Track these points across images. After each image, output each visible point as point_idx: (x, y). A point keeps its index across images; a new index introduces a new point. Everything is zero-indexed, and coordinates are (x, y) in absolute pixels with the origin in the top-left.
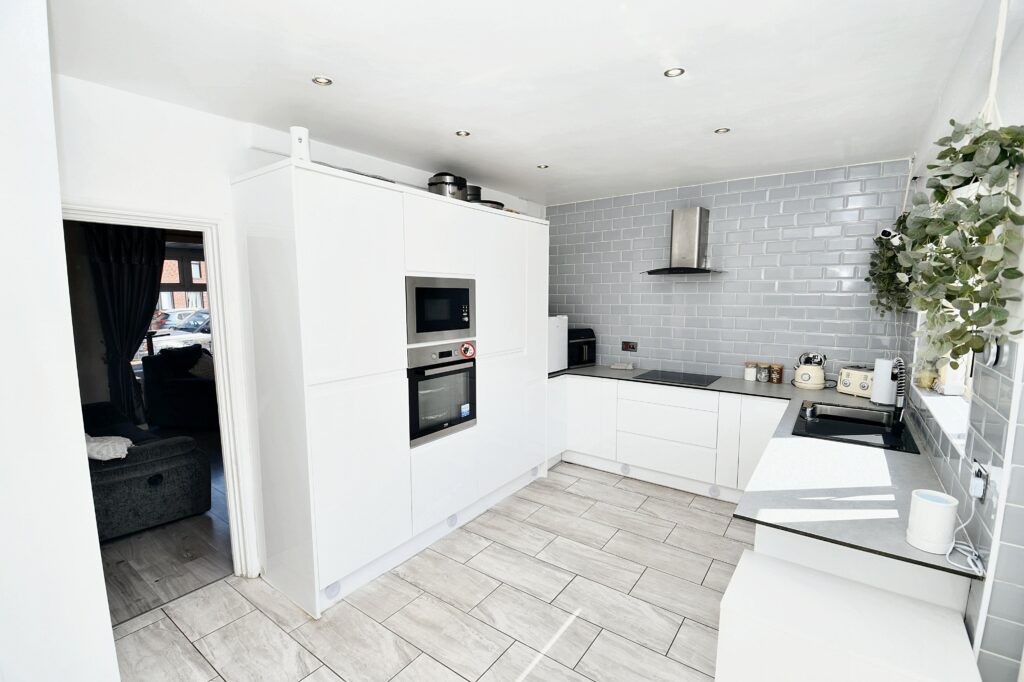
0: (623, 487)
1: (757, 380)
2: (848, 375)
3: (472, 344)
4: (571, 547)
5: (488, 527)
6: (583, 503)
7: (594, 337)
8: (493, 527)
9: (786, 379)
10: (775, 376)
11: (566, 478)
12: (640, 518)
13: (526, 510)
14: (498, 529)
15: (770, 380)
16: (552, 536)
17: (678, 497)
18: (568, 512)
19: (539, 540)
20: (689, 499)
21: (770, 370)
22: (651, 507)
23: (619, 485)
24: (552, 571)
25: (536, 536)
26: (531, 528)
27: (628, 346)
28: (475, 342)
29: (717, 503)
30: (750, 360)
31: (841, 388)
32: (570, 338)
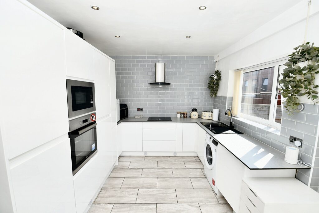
0: (147, 160)
1: (180, 117)
2: (205, 114)
3: (95, 114)
4: (146, 192)
5: (107, 197)
6: (139, 171)
7: (127, 107)
8: (110, 197)
9: (188, 116)
10: (185, 116)
11: (125, 163)
12: (161, 171)
13: (118, 183)
14: (112, 196)
15: (184, 117)
16: (137, 190)
17: (165, 159)
18: (135, 177)
19: (132, 194)
20: (169, 158)
21: (184, 114)
22: (161, 165)
23: (145, 160)
24: (147, 206)
25: (130, 193)
26: (126, 190)
27: (140, 110)
28: (95, 113)
29: (177, 157)
30: (178, 112)
31: (203, 117)
32: (120, 108)
